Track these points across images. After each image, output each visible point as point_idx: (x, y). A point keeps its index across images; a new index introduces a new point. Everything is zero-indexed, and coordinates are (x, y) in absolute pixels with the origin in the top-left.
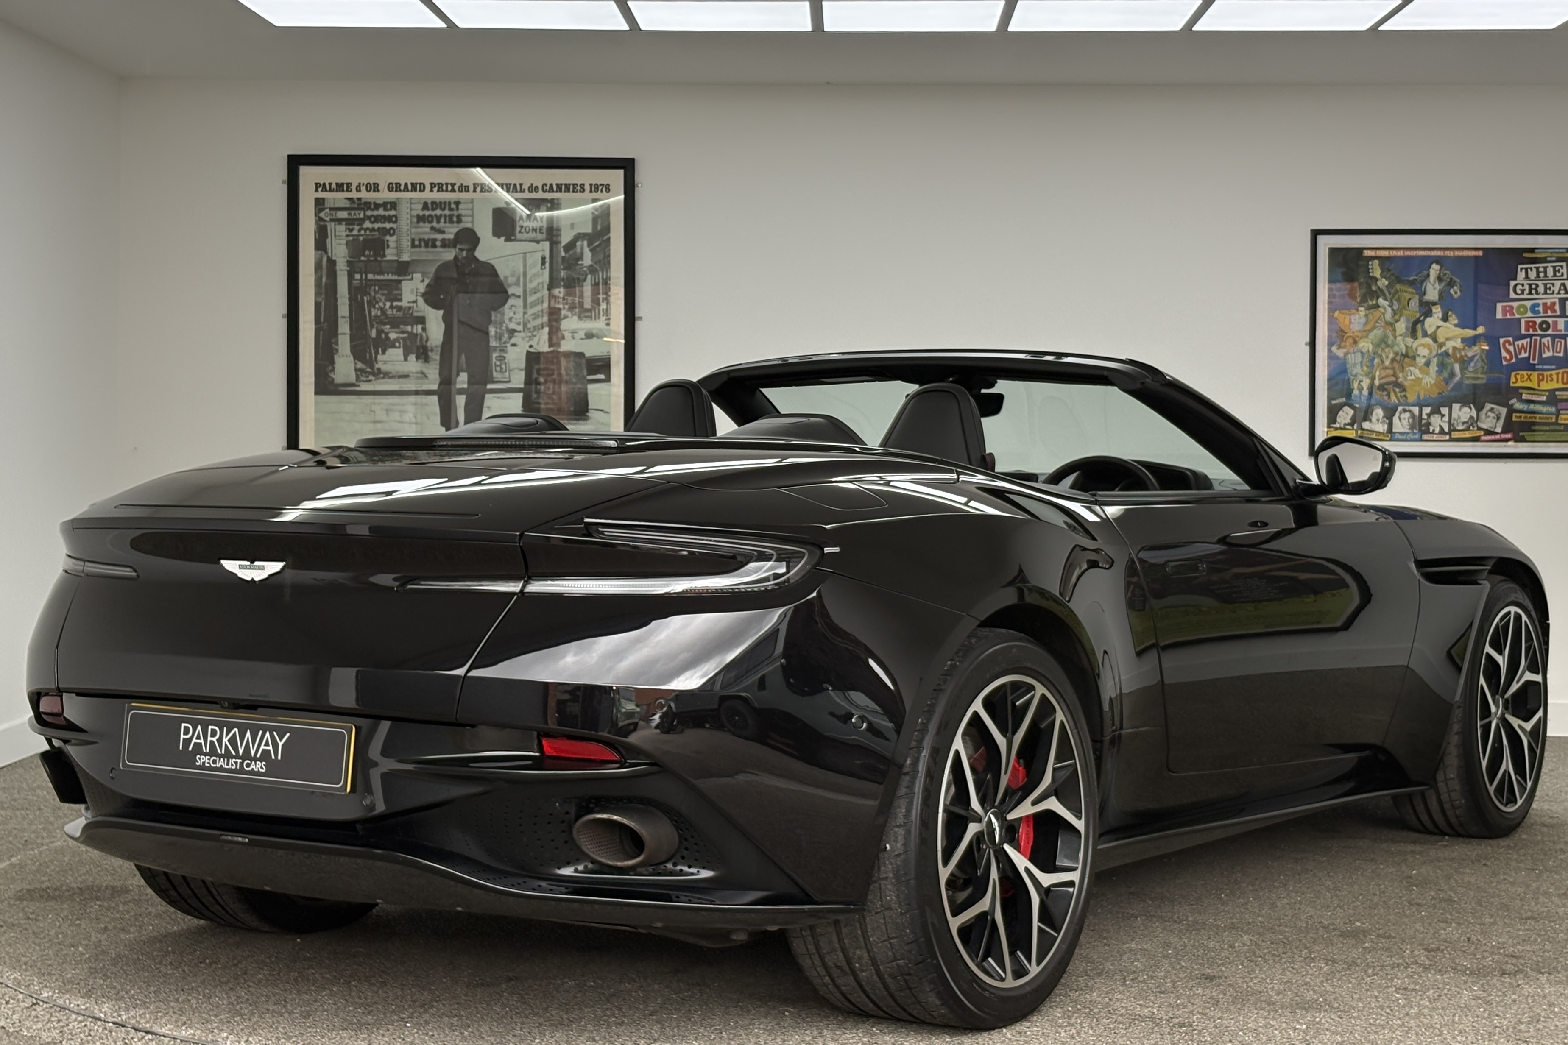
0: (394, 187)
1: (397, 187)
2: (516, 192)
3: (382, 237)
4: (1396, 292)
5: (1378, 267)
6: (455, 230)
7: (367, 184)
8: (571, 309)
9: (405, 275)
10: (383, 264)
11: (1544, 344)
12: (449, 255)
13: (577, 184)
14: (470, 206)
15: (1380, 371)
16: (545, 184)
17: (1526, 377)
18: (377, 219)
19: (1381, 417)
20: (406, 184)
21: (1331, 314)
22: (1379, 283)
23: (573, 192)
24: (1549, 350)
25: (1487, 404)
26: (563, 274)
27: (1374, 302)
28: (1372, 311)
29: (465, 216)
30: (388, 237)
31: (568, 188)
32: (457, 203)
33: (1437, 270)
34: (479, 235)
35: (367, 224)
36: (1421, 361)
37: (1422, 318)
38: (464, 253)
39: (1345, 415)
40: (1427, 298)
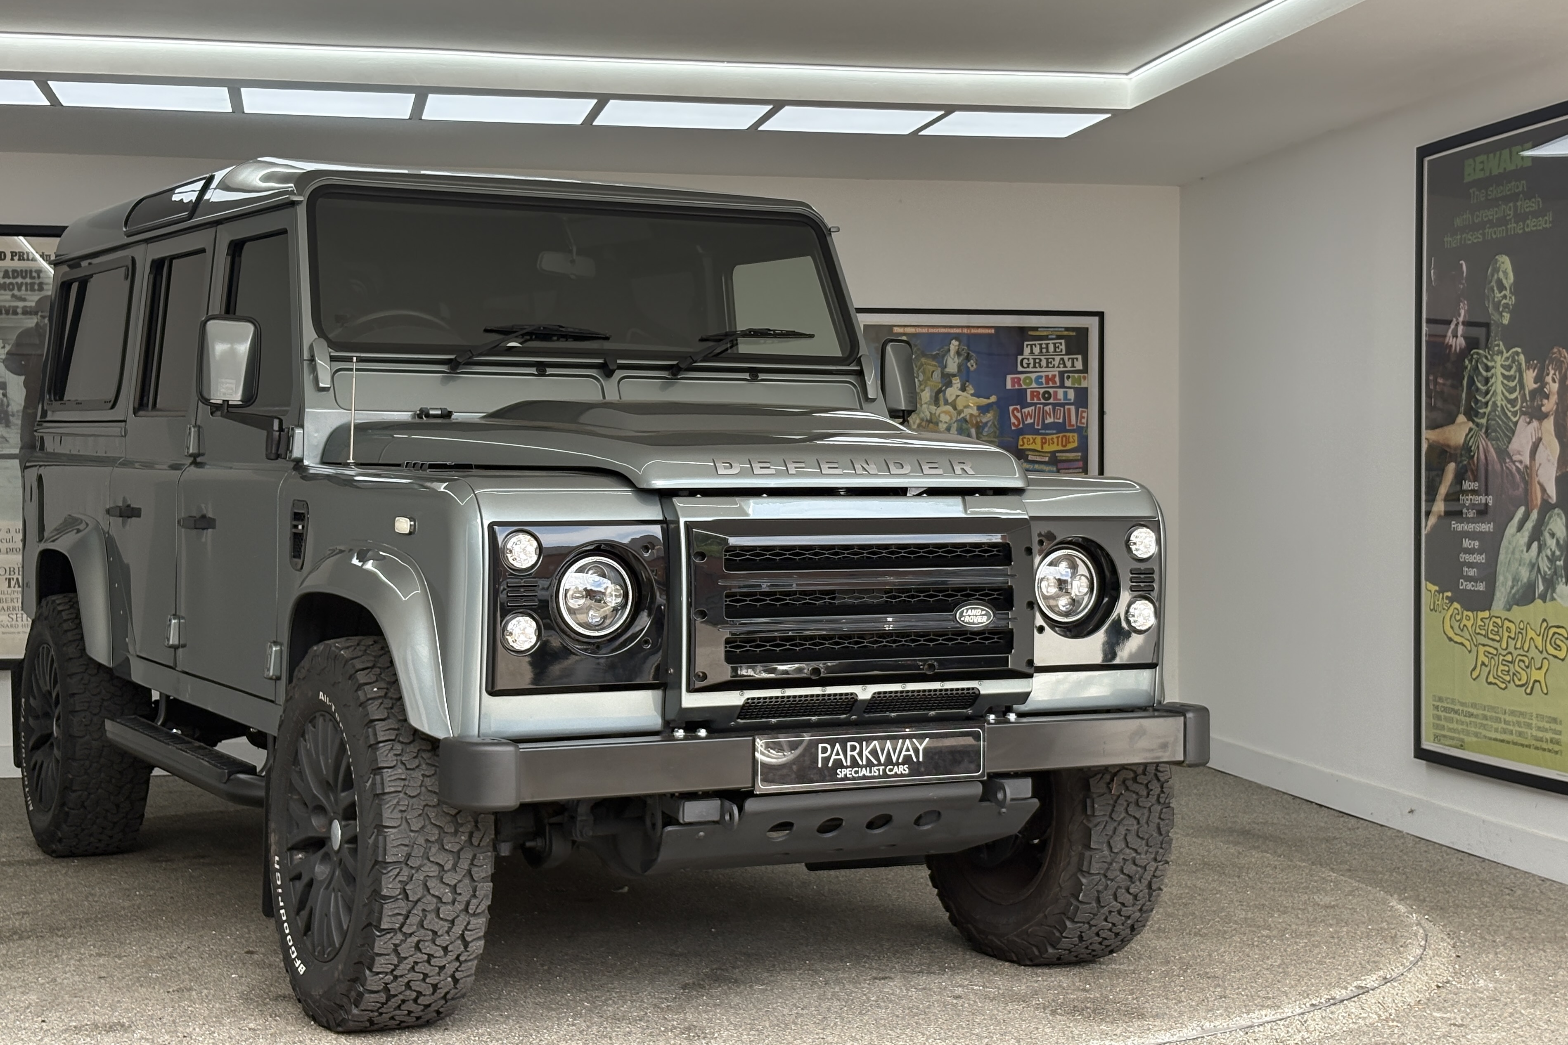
4: (922, 365)
6: (36, 298)
11: (1046, 411)
12: (31, 322)
17: (1032, 440)
24: (1050, 417)
33: (956, 346)
37: (944, 388)
38: (46, 321)
40: (948, 370)
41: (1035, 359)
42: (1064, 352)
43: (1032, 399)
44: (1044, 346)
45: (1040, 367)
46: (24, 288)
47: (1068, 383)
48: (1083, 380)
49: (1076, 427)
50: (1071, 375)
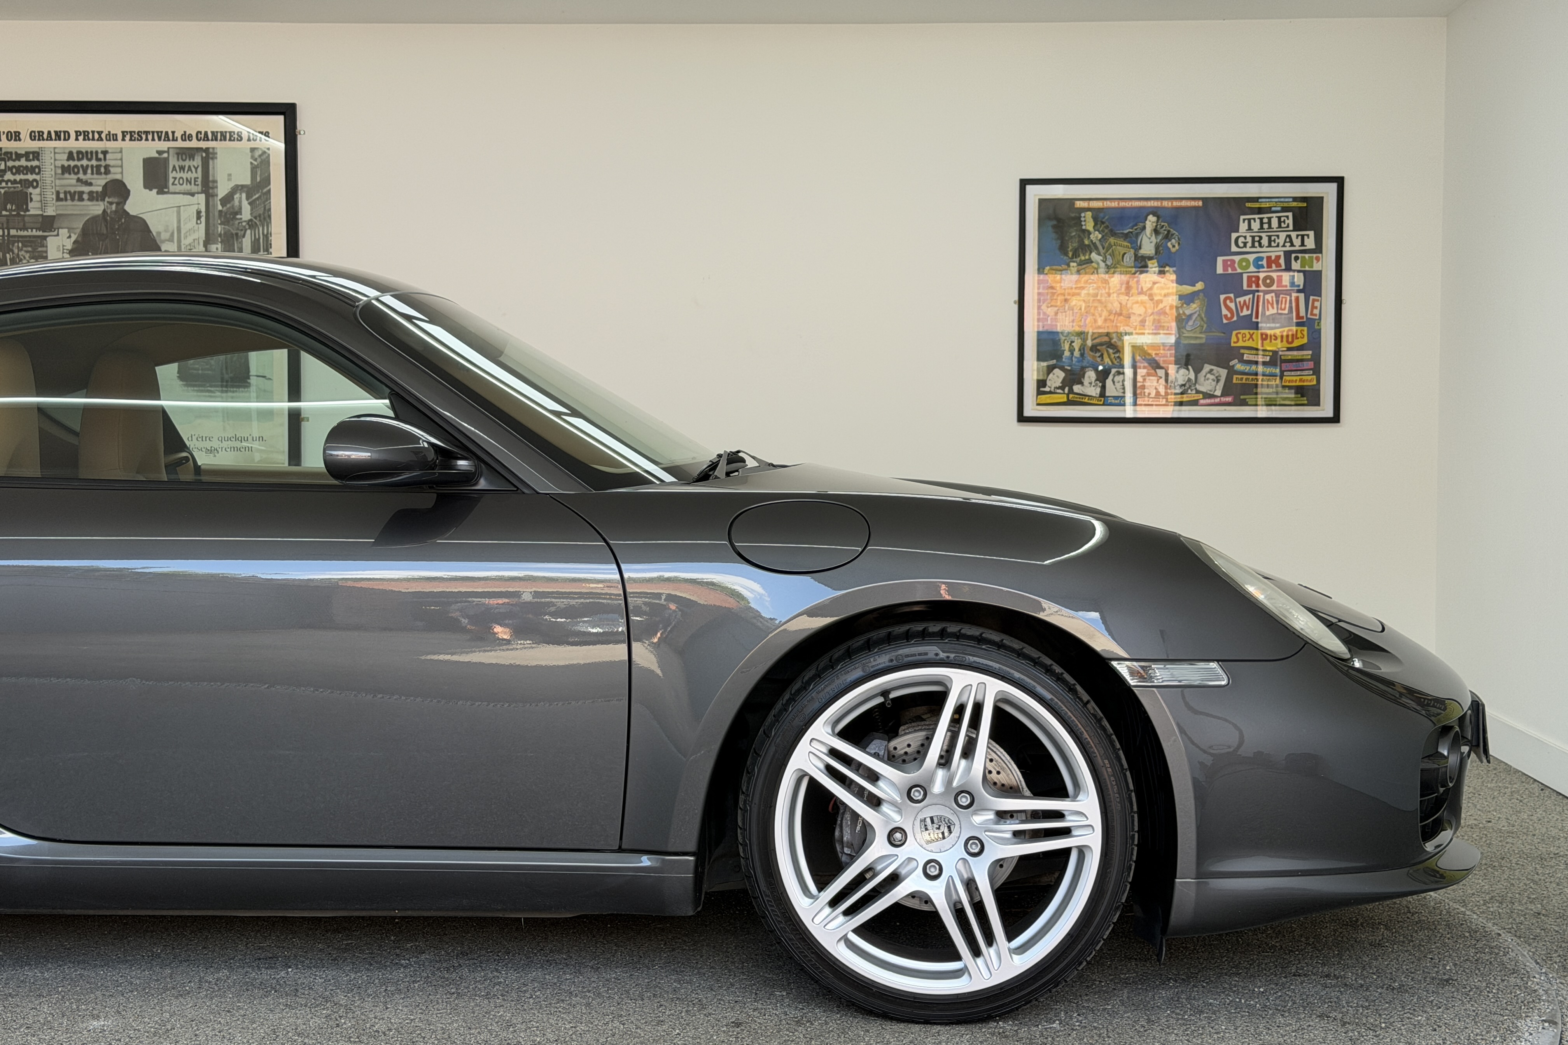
0: (37, 136)
1: (39, 136)
2: (169, 140)
3: (25, 190)
4: (1110, 246)
5: (1092, 220)
6: (103, 182)
7: (8, 132)
9: (51, 231)
10: (26, 219)
11: (1267, 300)
12: (97, 208)
13: (234, 132)
14: (119, 156)
15: (1092, 331)
16: (201, 133)
17: (1248, 336)
18: (19, 170)
19: (1093, 379)
20: (49, 133)
21: (1041, 270)
22: (1092, 236)
23: (230, 140)
24: (1273, 308)
25: (1206, 365)
26: (219, 229)
27: (1087, 257)
28: (1084, 266)
29: (113, 166)
30: (31, 190)
31: (223, 136)
32: (105, 153)
33: (1153, 222)
34: (129, 187)
35: (8, 176)
36: (1135, 320)
37: (1137, 274)
38: (114, 207)
39: (1057, 378)
40: (1142, 252)
41: (1253, 237)
42: (1291, 228)
43: (1249, 285)
44: (1265, 220)
45: (1260, 246)
46: (89, 171)
47: (1295, 265)
48: (1315, 261)
49: (1305, 320)
50: (1300, 255)
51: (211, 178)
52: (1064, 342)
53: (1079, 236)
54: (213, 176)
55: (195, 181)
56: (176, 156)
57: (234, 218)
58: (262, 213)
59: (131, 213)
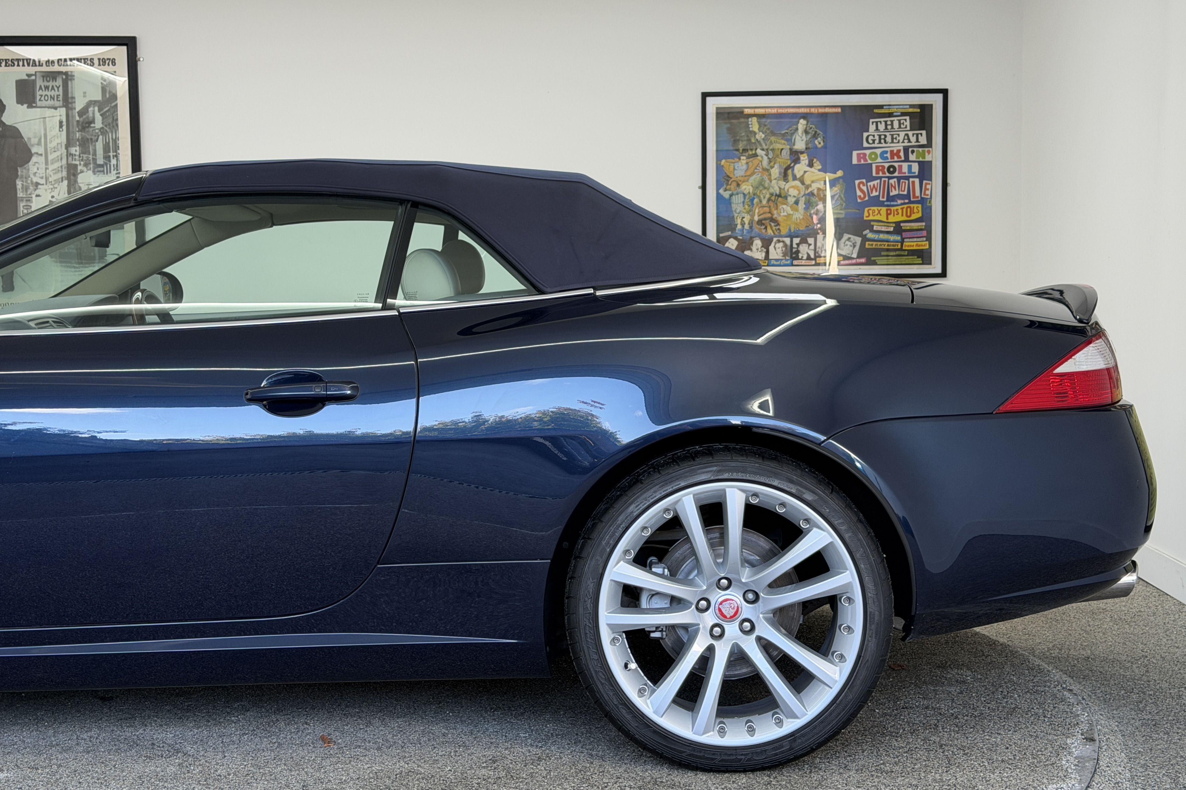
2: (36, 66)
4: (771, 143)
5: (757, 123)
8: (86, 165)
11: (891, 184)
13: (87, 58)
15: (759, 209)
16: (60, 59)
17: (877, 212)
19: (759, 246)
21: (719, 162)
22: (757, 137)
24: (895, 189)
25: (845, 235)
26: (78, 136)
27: (754, 152)
28: (751, 159)
31: (79, 62)
33: (804, 125)
34: (5, 103)
36: (791, 200)
37: (792, 165)
39: (731, 245)
40: (796, 147)
41: (880, 136)
42: (908, 128)
43: (877, 173)
44: (889, 123)
45: (885, 142)
47: (912, 157)
48: (927, 154)
49: (919, 199)
50: (915, 149)
51: (70, 95)
52: (737, 218)
53: (748, 136)
54: (72, 93)
55: (57, 98)
56: (42, 78)
57: (89, 127)
58: (111, 122)
59: (7, 123)
